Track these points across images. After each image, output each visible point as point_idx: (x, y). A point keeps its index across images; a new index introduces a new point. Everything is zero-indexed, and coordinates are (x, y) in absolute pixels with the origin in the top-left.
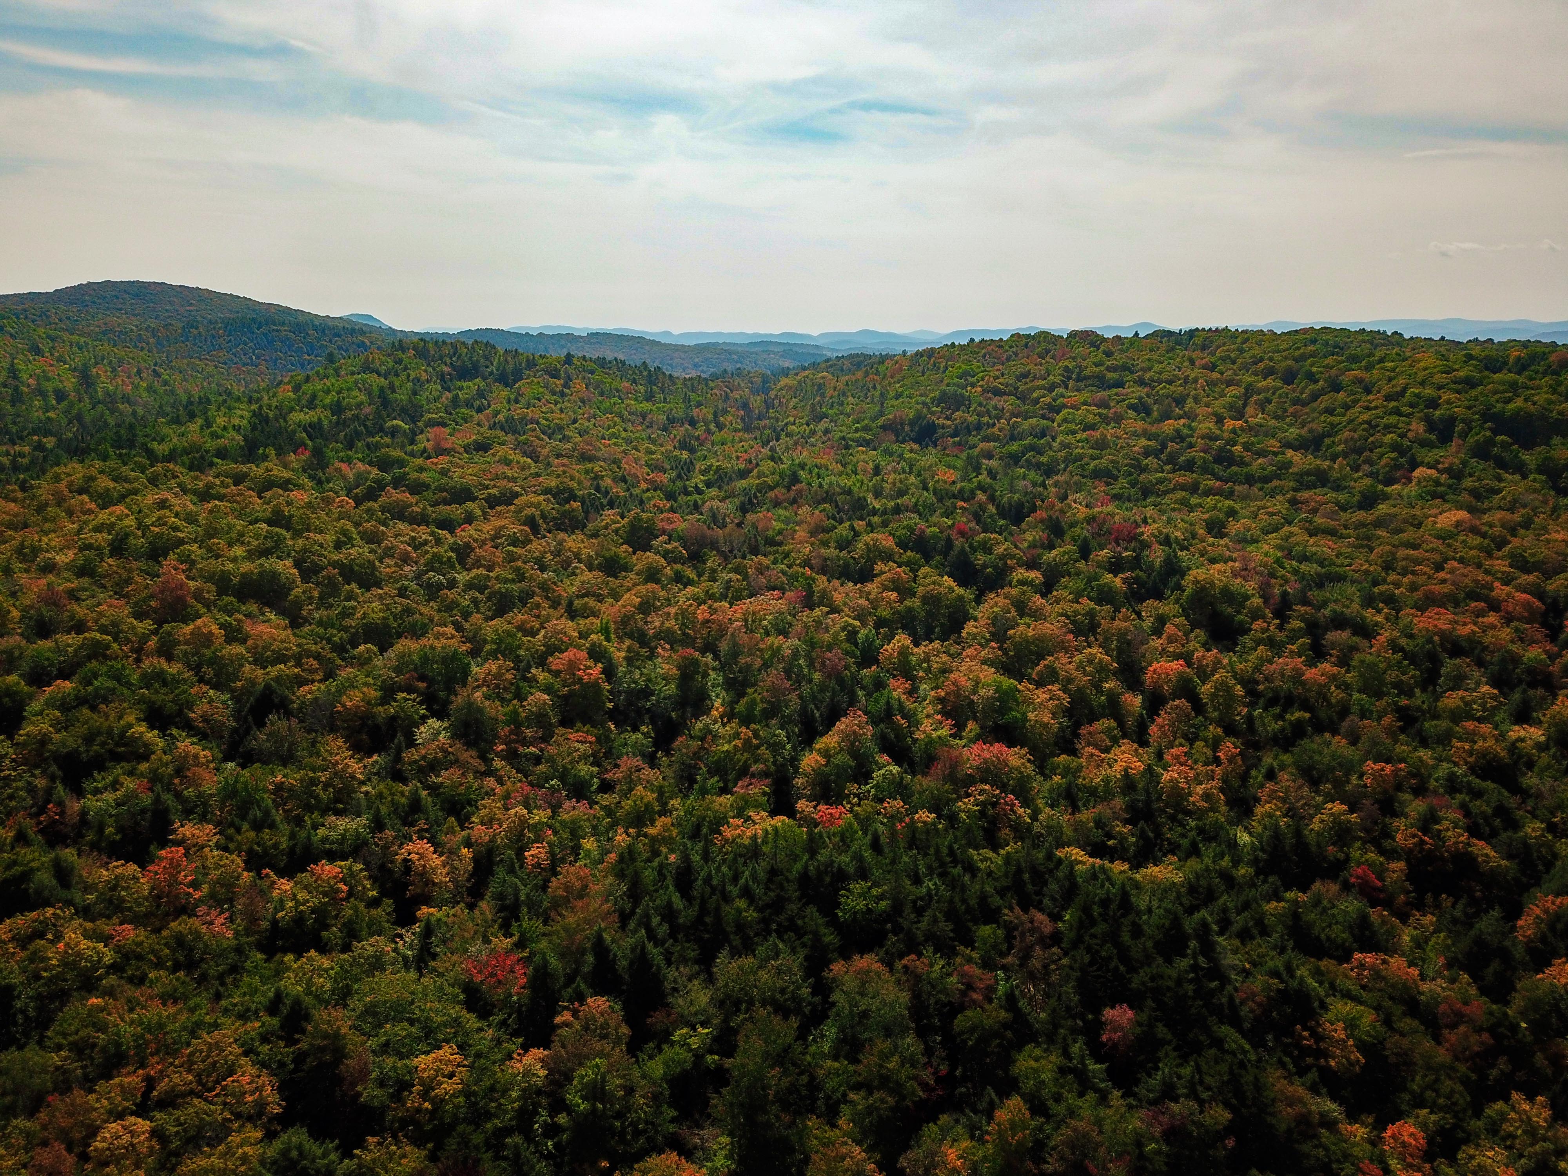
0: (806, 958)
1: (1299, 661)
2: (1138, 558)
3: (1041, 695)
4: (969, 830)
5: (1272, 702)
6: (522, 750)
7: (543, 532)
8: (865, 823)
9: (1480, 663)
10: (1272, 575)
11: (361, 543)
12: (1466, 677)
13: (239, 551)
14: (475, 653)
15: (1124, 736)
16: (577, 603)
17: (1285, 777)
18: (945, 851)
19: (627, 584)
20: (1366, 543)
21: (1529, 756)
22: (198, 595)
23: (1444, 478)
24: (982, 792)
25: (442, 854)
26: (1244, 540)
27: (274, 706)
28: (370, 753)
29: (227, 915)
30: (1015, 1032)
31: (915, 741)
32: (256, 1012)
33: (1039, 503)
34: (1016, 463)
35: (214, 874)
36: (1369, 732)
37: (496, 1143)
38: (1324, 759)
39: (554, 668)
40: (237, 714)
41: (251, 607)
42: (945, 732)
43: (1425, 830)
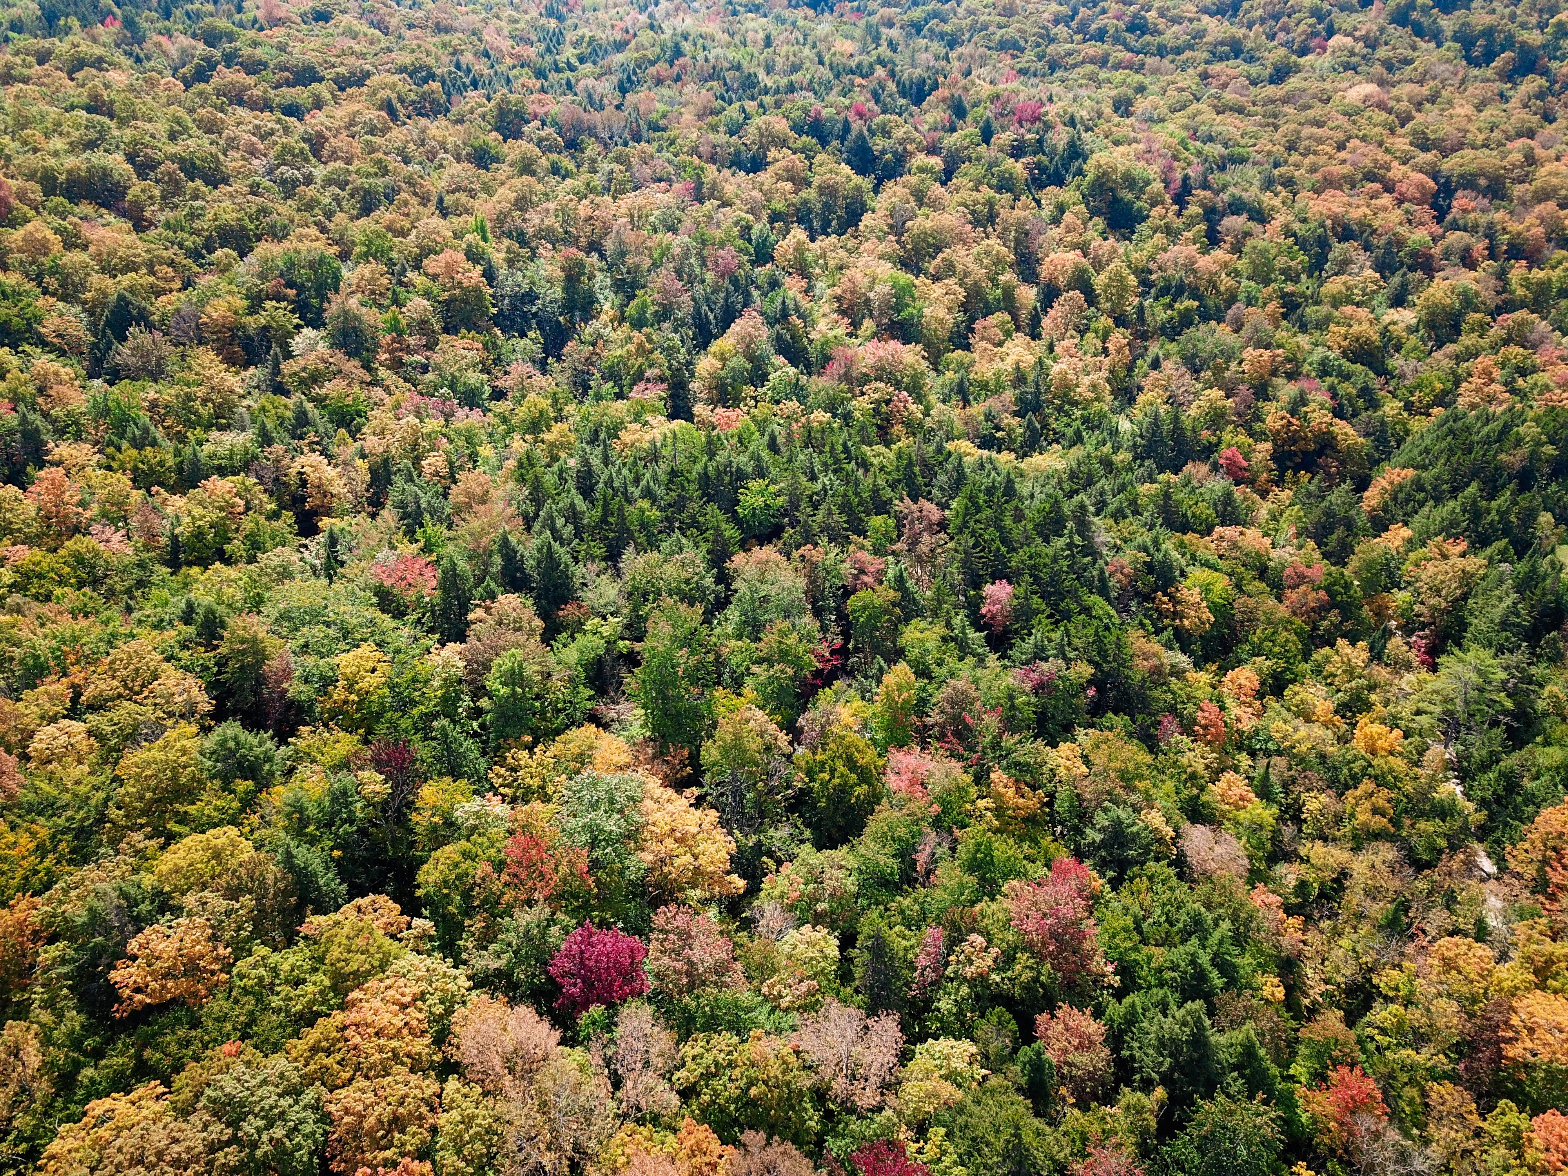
0: (709, 552)
1: (1193, 248)
2: (1040, 141)
3: (938, 290)
4: (863, 428)
5: (1164, 291)
6: (406, 358)
7: (402, 118)
8: (762, 425)
9: (1367, 248)
10: (1175, 158)
11: (199, 133)
12: (1352, 262)
13: (58, 143)
14: (344, 256)
15: (1018, 329)
16: (448, 200)
17: (1168, 366)
18: (840, 448)
19: (501, 176)
20: (1273, 121)
21: (1399, 338)
22: (22, 196)
23: (1359, 47)
24: (876, 390)
25: (336, 466)
26: (1151, 120)
27: (133, 318)
28: (246, 366)
29: (123, 532)
30: (903, 609)
31: (811, 341)
32: (170, 622)
33: (941, 79)
34: (918, 32)
35: (102, 494)
36: (1253, 319)
37: (424, 726)
38: (1207, 347)
39: (430, 271)
40: (93, 328)
41: (86, 208)
42: (841, 331)
43: (1293, 412)
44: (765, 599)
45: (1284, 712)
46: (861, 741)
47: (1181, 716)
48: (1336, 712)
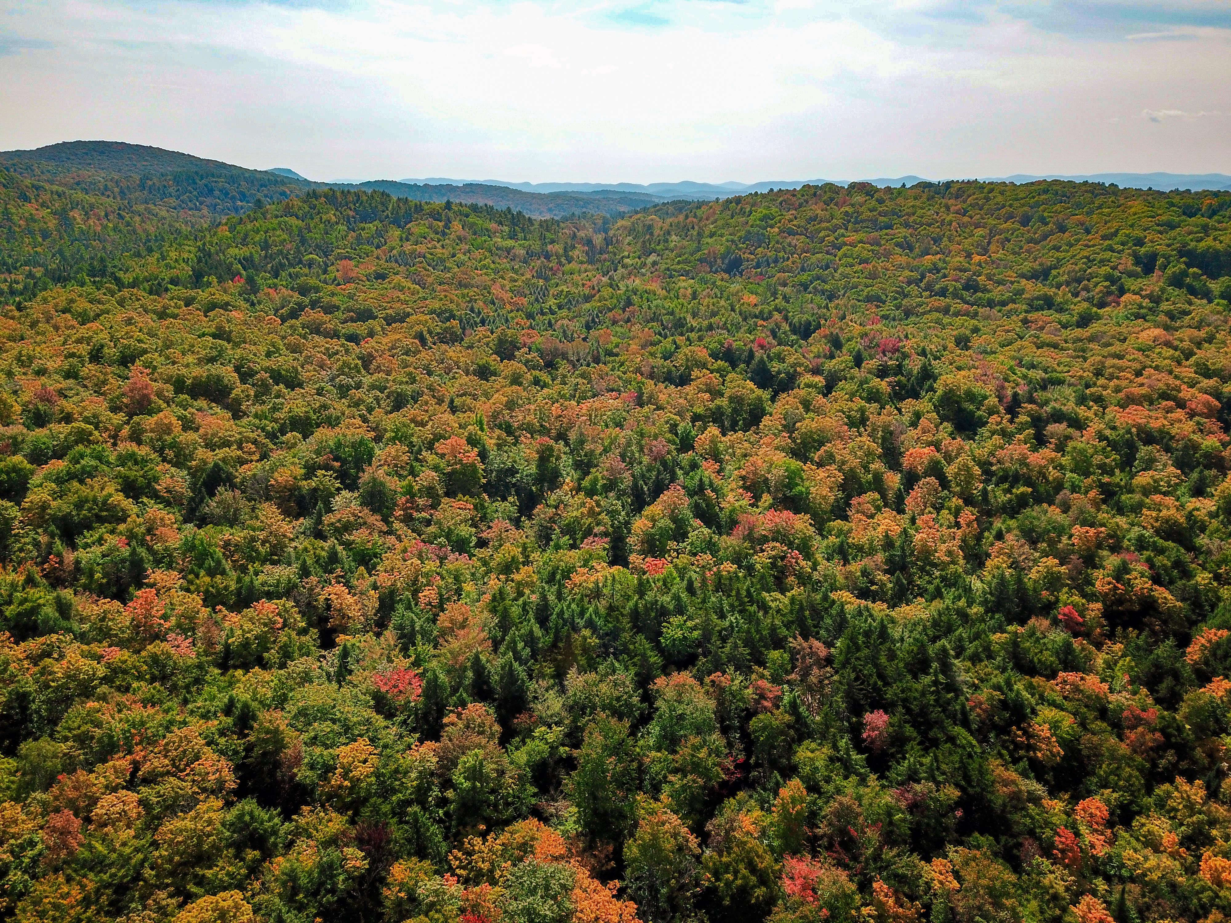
0: (636, 674)
1: (1025, 447)
2: (900, 366)
3: (821, 473)
4: (763, 577)
5: (1003, 479)
6: (416, 515)
7: (430, 344)
8: (682, 572)
9: (1168, 449)
10: (1006, 380)
11: (287, 353)
12: (1156, 461)
13: (190, 359)
14: (378, 439)
15: (886, 505)
16: (457, 402)
17: (1010, 538)
18: (744, 593)
19: (497, 386)
20: (1082, 354)
21: (1203, 522)
22: (159, 394)
23: (1146, 302)
24: (773, 548)
25: (354, 595)
26: (985, 352)
27: (222, 480)
28: (297, 517)
29: (190, 640)
30: (797, 730)
31: (721, 509)
32: (215, 713)
33: (823, 322)
34: (806, 289)
35: (180, 609)
36: (1078, 503)
37: (400, 812)
38: (1042, 523)
39: (440, 451)
40: (193, 487)
41: (202, 403)
42: (744, 503)
43: (1118, 578)
44: (681, 717)
45: (1133, 841)
46: (758, 846)
47: (1039, 839)
48: (1181, 844)
